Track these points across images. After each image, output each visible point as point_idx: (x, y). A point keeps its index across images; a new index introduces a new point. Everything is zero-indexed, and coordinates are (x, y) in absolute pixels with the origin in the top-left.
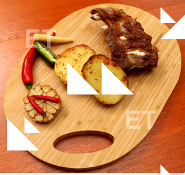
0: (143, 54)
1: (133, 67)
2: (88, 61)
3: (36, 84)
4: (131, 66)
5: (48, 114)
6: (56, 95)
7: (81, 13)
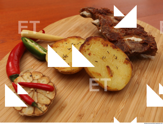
0: (140, 40)
1: (133, 51)
2: (85, 43)
3: (24, 71)
4: (131, 50)
5: (40, 106)
6: (50, 82)
7: (68, 20)
